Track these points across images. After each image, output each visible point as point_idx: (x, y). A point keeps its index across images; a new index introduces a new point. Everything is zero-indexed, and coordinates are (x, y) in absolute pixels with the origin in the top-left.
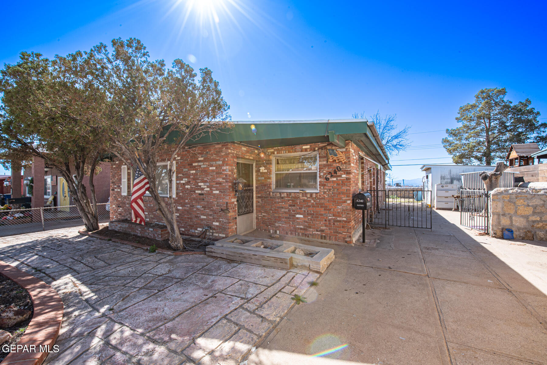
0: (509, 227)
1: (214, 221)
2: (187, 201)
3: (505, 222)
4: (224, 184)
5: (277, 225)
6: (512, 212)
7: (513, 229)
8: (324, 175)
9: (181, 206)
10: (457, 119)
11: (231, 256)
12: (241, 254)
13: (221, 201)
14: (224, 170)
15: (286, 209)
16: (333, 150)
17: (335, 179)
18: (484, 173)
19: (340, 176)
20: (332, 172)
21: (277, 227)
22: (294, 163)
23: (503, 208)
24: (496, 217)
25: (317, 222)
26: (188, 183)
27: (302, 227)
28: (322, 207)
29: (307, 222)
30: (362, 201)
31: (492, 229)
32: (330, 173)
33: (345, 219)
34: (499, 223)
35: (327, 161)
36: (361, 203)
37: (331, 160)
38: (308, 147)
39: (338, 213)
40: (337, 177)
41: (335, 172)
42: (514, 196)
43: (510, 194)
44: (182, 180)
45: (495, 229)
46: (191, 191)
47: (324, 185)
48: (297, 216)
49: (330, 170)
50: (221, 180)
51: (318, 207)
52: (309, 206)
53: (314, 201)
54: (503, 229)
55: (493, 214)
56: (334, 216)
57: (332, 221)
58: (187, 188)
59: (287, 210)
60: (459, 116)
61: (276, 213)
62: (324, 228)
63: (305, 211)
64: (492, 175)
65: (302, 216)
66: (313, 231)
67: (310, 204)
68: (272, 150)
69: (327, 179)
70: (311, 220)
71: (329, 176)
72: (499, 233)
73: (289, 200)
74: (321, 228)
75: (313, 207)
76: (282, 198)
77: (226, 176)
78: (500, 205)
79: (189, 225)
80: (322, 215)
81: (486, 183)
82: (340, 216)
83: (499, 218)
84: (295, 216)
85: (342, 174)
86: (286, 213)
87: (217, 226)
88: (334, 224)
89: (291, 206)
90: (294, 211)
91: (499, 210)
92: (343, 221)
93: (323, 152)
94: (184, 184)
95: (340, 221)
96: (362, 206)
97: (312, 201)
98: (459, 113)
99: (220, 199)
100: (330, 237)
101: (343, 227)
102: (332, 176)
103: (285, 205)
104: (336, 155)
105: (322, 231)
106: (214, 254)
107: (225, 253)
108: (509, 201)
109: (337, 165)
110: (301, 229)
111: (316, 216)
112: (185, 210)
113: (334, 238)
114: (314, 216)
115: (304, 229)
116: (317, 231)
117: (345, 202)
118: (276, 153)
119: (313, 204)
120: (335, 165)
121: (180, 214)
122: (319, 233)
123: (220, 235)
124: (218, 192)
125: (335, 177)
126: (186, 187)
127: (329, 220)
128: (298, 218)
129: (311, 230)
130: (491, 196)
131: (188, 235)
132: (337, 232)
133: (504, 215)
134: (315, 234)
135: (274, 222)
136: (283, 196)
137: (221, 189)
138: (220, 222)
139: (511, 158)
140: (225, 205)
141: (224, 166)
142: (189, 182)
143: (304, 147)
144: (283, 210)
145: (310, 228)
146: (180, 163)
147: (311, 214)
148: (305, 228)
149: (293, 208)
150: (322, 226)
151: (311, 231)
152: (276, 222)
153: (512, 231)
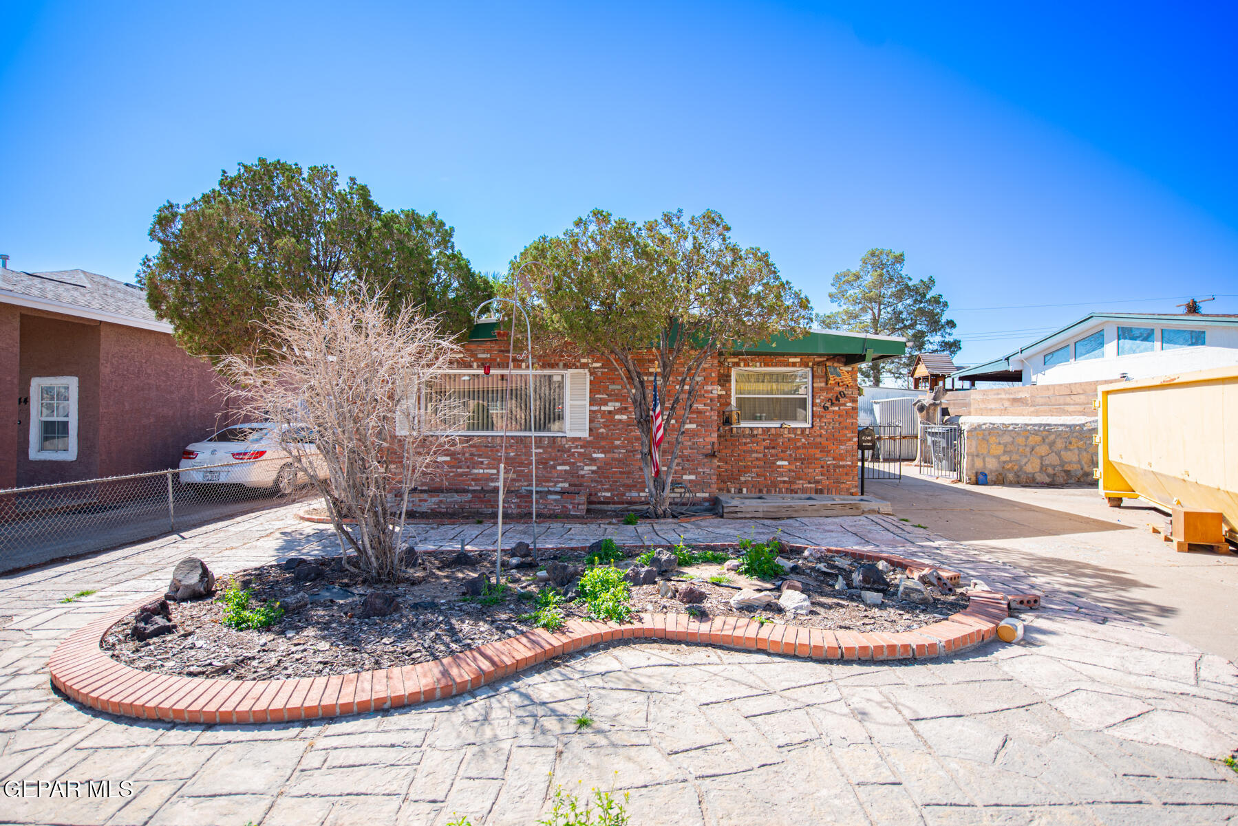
0: (983, 471)
1: (686, 474)
2: (617, 443)
3: (979, 464)
4: (708, 414)
5: (742, 479)
6: (985, 452)
7: (987, 472)
8: (821, 402)
9: (601, 453)
10: (831, 296)
11: (773, 512)
12: (790, 507)
13: (701, 440)
14: (707, 392)
15: (760, 453)
16: (835, 368)
17: (837, 408)
18: (919, 401)
19: (845, 405)
20: (834, 399)
21: (743, 483)
22: (763, 382)
23: (977, 448)
24: (970, 458)
25: (810, 470)
26: (622, 410)
27: (786, 479)
28: (817, 448)
29: (794, 471)
30: (869, 438)
31: (967, 474)
32: (830, 400)
33: (849, 463)
34: (973, 465)
35: (827, 384)
36: (868, 441)
37: (833, 382)
38: (798, 360)
39: (841, 455)
40: (839, 405)
41: (837, 399)
42: (987, 433)
43: (984, 430)
44: (606, 405)
45: (969, 473)
46: (629, 426)
47: (821, 417)
48: (779, 463)
49: (830, 396)
50: (701, 407)
51: (812, 448)
52: (798, 448)
53: (806, 440)
54: (977, 473)
55: (968, 455)
56: (834, 459)
57: (831, 467)
58: (620, 421)
59: (761, 455)
60: (833, 290)
61: (741, 461)
62: (820, 477)
63: (790, 455)
64: (930, 405)
65: (786, 463)
66: (803, 484)
67: (799, 444)
68: (736, 360)
69: (825, 408)
70: (801, 468)
71: (828, 404)
72: (973, 479)
73: (764, 440)
74: (816, 478)
75: (803, 448)
76: (754, 436)
77: (711, 400)
78: (974, 443)
79: (623, 486)
80: (817, 459)
81: (921, 417)
82: (843, 460)
83: (973, 460)
84: (774, 463)
85: (847, 402)
86: (758, 459)
87: (690, 481)
88: (835, 471)
89: (768, 448)
90: (772, 456)
91: (973, 450)
92: (848, 465)
93: (820, 370)
94: (610, 412)
95: (843, 466)
96: (870, 444)
97: (803, 440)
98: (833, 285)
99: (699, 438)
100: (828, 490)
101: (846, 474)
102: (832, 404)
103: (757, 448)
104: (839, 376)
105: (817, 482)
106: (739, 515)
107: (761, 510)
108: (983, 439)
109: (841, 389)
110: (784, 482)
111: (807, 461)
112: (614, 459)
113: (834, 490)
114: (805, 462)
115: (789, 482)
116: (810, 483)
117: (850, 440)
118: (742, 364)
119: (804, 444)
120: (837, 389)
121: (598, 468)
122: (813, 486)
123: (698, 495)
124: (694, 426)
125: (836, 405)
126: (617, 417)
127: (828, 467)
128: (780, 467)
129: (801, 482)
130: (965, 433)
131: (622, 503)
132: (839, 482)
133: (977, 456)
134: (807, 487)
135: (737, 475)
136: (755, 432)
137: (701, 422)
138: (697, 474)
139: (916, 376)
140: (710, 447)
141: (707, 384)
142: (626, 408)
143: (791, 360)
144: (754, 455)
145: (799, 479)
146: (599, 374)
147: (800, 459)
148: (791, 479)
149: (773, 451)
150: (817, 475)
151: (800, 484)
152: (741, 475)
153: (986, 475)
